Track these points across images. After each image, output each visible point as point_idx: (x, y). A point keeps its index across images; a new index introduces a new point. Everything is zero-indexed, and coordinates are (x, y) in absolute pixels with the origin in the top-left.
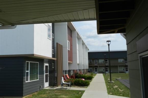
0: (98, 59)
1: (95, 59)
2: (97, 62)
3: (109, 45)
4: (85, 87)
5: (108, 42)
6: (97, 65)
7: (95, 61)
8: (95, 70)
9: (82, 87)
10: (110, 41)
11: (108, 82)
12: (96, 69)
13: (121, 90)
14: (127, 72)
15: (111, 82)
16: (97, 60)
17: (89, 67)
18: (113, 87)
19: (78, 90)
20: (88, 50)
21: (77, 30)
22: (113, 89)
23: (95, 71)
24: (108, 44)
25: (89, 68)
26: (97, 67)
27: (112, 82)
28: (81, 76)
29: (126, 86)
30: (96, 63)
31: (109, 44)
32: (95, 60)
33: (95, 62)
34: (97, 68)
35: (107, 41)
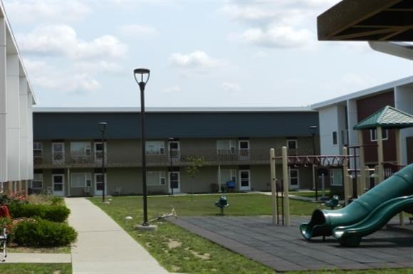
0: (67, 142)
1: (54, 141)
2: (63, 151)
3: (142, 85)
4: (61, 249)
5: (139, 76)
6: (62, 167)
7: (55, 150)
8: (53, 184)
9: (48, 252)
10: (147, 71)
11: (137, 229)
12: (58, 180)
13: (202, 254)
14: (175, 190)
15: (146, 230)
16: (63, 144)
17: (36, 171)
18: (165, 247)
19: (42, 264)
20: (34, 103)
21: (5, 18)
22: (170, 252)
23: (53, 187)
24: (140, 81)
25: (35, 177)
26: (62, 171)
27: (151, 226)
28: (21, 209)
29: (211, 241)
30: (58, 157)
31: (144, 81)
32: (53, 144)
33: (53, 151)
34: (63, 175)
35: (137, 71)
